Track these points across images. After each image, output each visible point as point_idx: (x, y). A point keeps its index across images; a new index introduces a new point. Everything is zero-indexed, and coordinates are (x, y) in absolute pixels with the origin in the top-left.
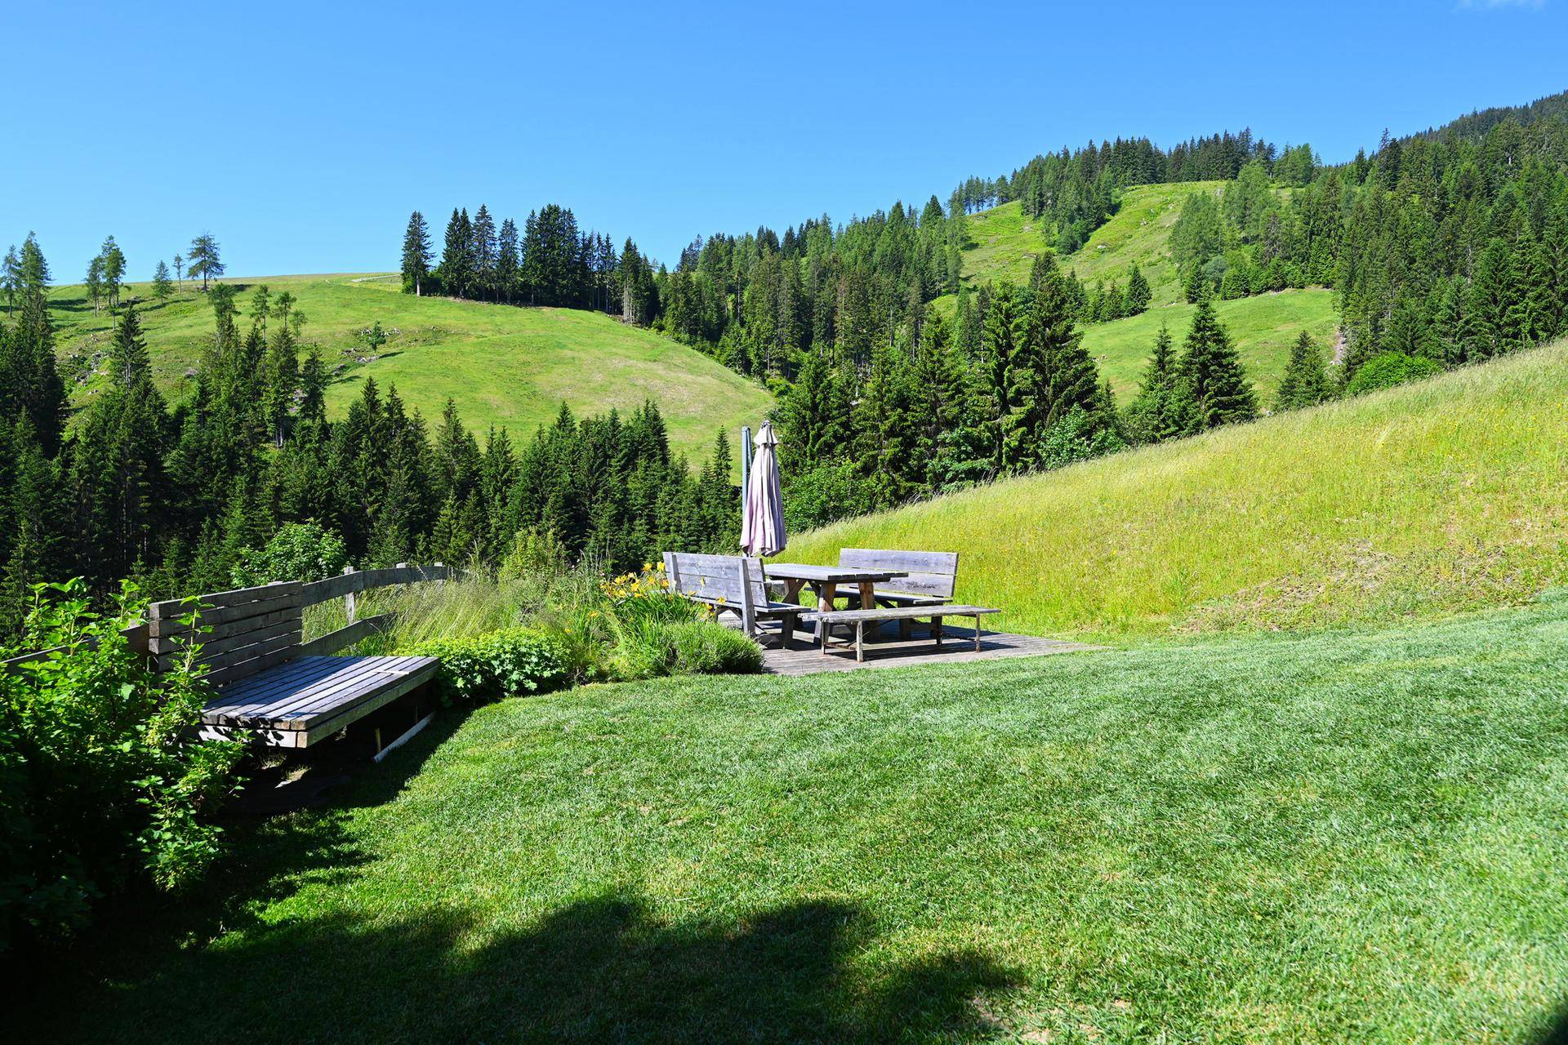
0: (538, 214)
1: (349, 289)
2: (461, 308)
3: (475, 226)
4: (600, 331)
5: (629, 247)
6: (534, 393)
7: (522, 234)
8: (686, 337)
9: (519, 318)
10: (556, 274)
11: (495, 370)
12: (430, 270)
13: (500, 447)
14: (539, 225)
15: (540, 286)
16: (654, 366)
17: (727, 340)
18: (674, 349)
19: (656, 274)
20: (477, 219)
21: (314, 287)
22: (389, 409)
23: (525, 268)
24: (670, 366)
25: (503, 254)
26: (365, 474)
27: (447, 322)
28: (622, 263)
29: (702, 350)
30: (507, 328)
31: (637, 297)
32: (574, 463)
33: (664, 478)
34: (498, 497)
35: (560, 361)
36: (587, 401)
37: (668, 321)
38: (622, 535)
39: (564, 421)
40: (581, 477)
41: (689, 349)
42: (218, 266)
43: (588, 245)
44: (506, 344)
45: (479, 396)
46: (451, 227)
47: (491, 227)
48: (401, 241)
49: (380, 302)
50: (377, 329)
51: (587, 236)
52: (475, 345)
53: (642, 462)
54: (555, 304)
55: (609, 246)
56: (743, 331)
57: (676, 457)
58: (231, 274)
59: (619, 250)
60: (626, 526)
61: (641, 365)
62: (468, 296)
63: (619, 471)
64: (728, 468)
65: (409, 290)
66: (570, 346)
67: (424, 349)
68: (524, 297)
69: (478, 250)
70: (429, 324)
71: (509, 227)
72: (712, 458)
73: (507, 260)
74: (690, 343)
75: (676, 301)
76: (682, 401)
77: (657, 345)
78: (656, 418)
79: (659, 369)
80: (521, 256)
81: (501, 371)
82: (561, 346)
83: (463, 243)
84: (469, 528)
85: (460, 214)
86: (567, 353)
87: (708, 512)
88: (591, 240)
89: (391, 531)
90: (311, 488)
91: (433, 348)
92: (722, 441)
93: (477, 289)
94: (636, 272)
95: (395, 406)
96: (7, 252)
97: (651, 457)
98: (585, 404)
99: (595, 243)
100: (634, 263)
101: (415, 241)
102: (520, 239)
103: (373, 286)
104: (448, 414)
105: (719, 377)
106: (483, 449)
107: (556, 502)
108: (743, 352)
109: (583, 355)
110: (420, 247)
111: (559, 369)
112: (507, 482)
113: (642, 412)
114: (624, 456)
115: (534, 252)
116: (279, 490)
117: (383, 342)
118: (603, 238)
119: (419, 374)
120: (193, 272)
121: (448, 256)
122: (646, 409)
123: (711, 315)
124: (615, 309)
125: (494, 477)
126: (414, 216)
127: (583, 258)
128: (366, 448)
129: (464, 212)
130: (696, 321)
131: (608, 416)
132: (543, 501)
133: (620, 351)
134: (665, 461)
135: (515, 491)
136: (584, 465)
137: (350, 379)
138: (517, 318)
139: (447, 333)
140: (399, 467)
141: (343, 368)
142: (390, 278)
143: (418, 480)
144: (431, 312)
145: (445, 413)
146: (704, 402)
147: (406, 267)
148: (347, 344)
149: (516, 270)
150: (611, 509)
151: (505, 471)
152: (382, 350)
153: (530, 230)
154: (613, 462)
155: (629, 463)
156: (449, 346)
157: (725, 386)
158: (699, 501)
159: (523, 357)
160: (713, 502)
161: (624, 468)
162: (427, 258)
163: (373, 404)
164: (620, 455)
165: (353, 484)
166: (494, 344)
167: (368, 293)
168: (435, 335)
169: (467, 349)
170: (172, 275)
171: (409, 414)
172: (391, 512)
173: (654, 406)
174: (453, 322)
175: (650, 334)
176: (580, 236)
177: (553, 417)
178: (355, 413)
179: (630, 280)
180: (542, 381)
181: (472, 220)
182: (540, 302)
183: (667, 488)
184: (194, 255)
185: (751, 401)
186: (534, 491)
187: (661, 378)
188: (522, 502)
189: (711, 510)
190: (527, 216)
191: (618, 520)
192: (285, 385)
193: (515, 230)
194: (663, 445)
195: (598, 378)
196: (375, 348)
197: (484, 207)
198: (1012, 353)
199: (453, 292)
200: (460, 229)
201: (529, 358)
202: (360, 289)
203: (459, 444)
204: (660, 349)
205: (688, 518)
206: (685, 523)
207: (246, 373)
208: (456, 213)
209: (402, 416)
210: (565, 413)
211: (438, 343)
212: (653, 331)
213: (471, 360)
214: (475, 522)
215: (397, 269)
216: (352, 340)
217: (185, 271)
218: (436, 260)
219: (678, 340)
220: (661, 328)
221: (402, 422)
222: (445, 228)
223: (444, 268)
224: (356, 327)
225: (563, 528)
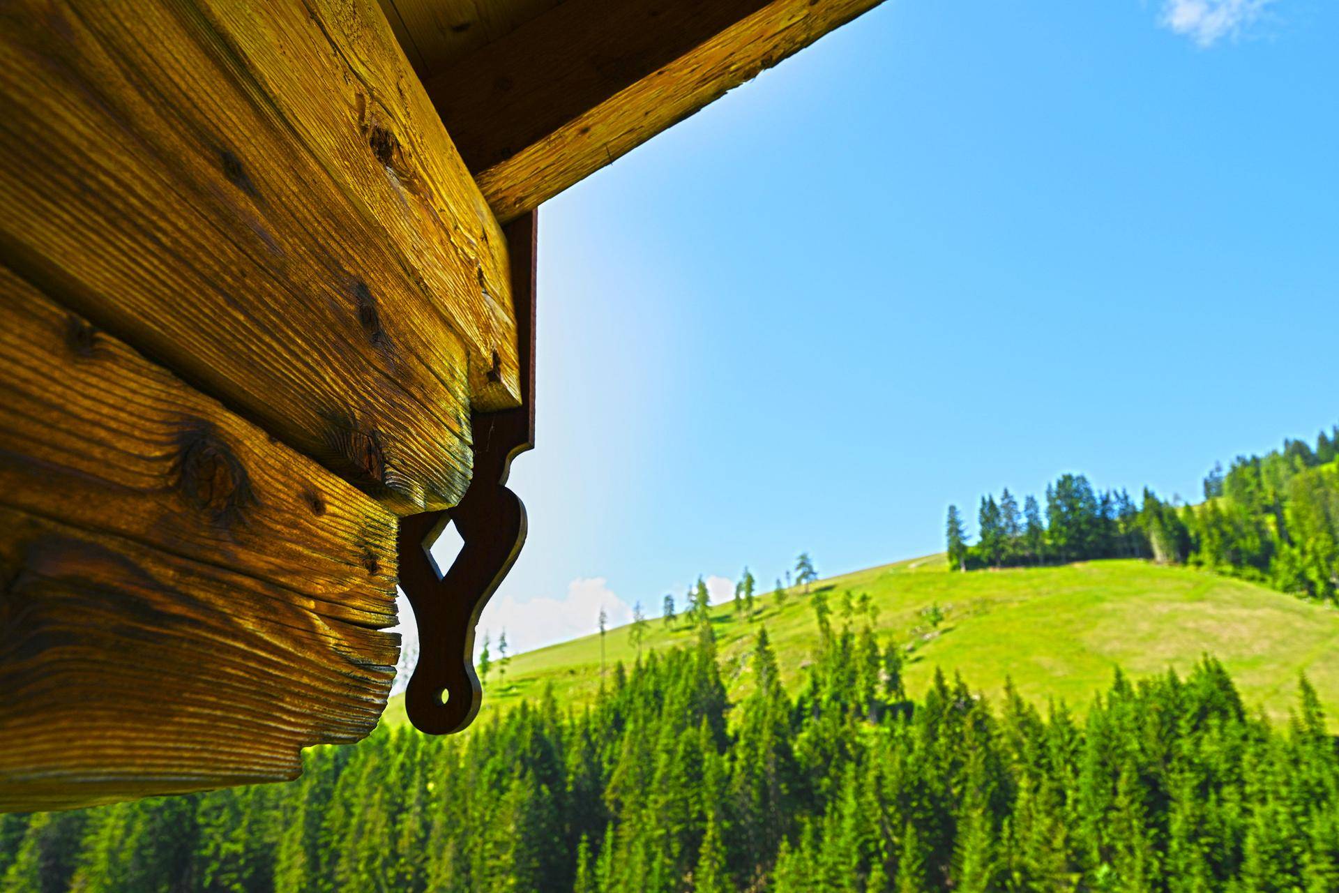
0: (1054, 486)
1: (908, 575)
2: (1000, 577)
3: (1001, 506)
4: (1137, 577)
5: (1148, 495)
6: (1083, 650)
7: (1043, 504)
8: (1229, 568)
9: (1054, 578)
10: (1080, 531)
11: (1042, 632)
12: (970, 551)
13: (1062, 720)
14: (1058, 493)
15: (1067, 545)
16: (1202, 606)
17: (1279, 565)
18: (1221, 585)
19: (1181, 514)
20: (1003, 499)
21: (881, 579)
22: (957, 692)
23: (1052, 532)
24: (1218, 604)
25: (1029, 524)
27: (992, 592)
28: (1145, 510)
29: (1252, 579)
30: (1045, 589)
31: (1166, 538)
32: (1140, 729)
33: (1245, 738)
34: (1069, 767)
35: (1102, 614)
37: (1206, 556)
38: (1211, 805)
39: (1120, 684)
40: (1151, 744)
41: (1235, 581)
42: (814, 573)
43: (1106, 501)
44: (1047, 605)
45: (1032, 659)
46: (982, 512)
47: (1015, 503)
48: (944, 532)
49: (933, 583)
50: (935, 608)
51: (1104, 493)
52: (1018, 611)
53: (1214, 721)
54: (1085, 557)
55: (1126, 497)
56: (1296, 552)
57: (1253, 717)
58: (824, 576)
59: (1138, 502)
60: (1213, 797)
61: (1187, 607)
62: (1005, 565)
63: (1191, 733)
64: (1320, 715)
65: (956, 568)
66: (1108, 598)
67: (976, 620)
68: (1055, 558)
69: (1007, 525)
70: (977, 596)
71: (1031, 501)
72: (1296, 700)
73: (1034, 529)
74: (1234, 575)
75: (1210, 536)
76: (1242, 639)
77: (1200, 582)
78: (1220, 671)
79: (1208, 608)
80: (1045, 522)
81: (1047, 632)
82: (1100, 599)
83: (994, 522)
84: (1049, 814)
85: (987, 499)
86: (1108, 606)
87: (1309, 773)
88: (1108, 496)
89: (976, 814)
90: (904, 775)
91: (984, 618)
92: (1306, 687)
93: (1012, 558)
94: (1160, 515)
95: (961, 690)
97: (1224, 714)
99: (1113, 498)
100: (1156, 509)
101: (955, 529)
102: (1043, 509)
103: (926, 569)
104: (1008, 688)
105: (1279, 606)
106: (1045, 719)
107: (1130, 778)
108: (1301, 576)
109: (1123, 606)
110: (959, 532)
111: (1103, 623)
112: (1076, 753)
113: (1202, 667)
114: (1193, 717)
115: (1056, 516)
117: (941, 619)
118: (1120, 491)
120: (799, 581)
121: (983, 535)
122: (1206, 663)
123: (1251, 544)
124: (1148, 555)
125: (1062, 747)
126: (950, 509)
127: (1104, 512)
128: (944, 734)
129: (990, 497)
130: (1237, 551)
131: (1166, 678)
132: (1116, 775)
133: (1161, 596)
134: (1241, 715)
135: (1087, 761)
136: (1151, 731)
138: (1051, 579)
139: (994, 602)
140: (973, 748)
141: (912, 649)
142: (937, 560)
143: (993, 760)
144: (978, 585)
145: (1005, 688)
146: (1267, 637)
147: (950, 550)
148: (914, 624)
149: (1043, 535)
150: (1192, 779)
151: (1071, 741)
152: (942, 625)
153: (1050, 499)
154: (1183, 723)
155: (1200, 723)
156: (997, 615)
157: (1290, 617)
158: (1296, 762)
159: (1065, 616)
160: (1314, 763)
161: (1195, 728)
162: (966, 540)
163: (943, 690)
164: (1189, 715)
165: (938, 768)
166: (1036, 607)
167: (922, 576)
168: (983, 606)
169: (1013, 615)
170: (785, 585)
171: (974, 696)
172: (974, 796)
173: (1214, 659)
174: (996, 592)
175: (1189, 572)
176: (1096, 495)
177: (1108, 685)
178: (931, 698)
179: (1155, 523)
180: (1088, 638)
181: (998, 502)
182: (1070, 560)
183: (1251, 750)
184: (798, 568)
185: (1327, 628)
186: (1104, 764)
187: (1211, 617)
188: (1095, 774)
189: (1315, 773)
190: (1045, 488)
191: (1202, 792)
192: (872, 670)
193: (1037, 502)
194: (1234, 698)
195: (1145, 627)
196: (935, 625)
197: (1006, 490)
199: (992, 563)
200: (989, 512)
201: (1071, 616)
202: (918, 574)
203: (1026, 721)
204: (1204, 586)
205: (1288, 783)
206: (1284, 791)
207: (843, 664)
208: (983, 499)
209: (969, 698)
210: (1117, 675)
211: (987, 613)
212: (1191, 568)
213: (1018, 625)
215: (944, 552)
216: (916, 619)
217: (793, 582)
218: (973, 538)
219: (1222, 573)
220: (1199, 564)
221: (969, 704)
222: (977, 514)
223: (981, 546)
224: (918, 608)
225: (1143, 804)
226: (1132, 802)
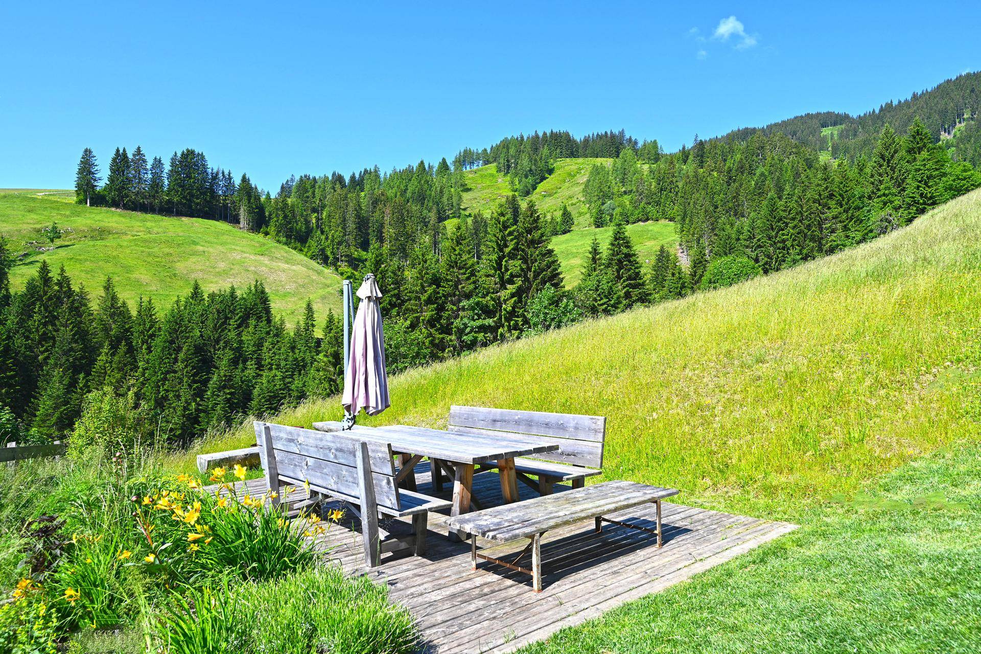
0: (179, 155)
1: (34, 199)
2: (120, 215)
3: (133, 160)
4: (223, 234)
5: (245, 180)
6: (175, 275)
7: (167, 167)
8: (284, 239)
9: (165, 223)
10: (192, 196)
11: (145, 258)
12: (98, 189)
13: (147, 311)
14: (180, 162)
15: (180, 203)
16: (262, 258)
17: (312, 242)
18: (276, 247)
19: (263, 198)
20: (134, 155)
21: (5, 197)
22: (59, 284)
23: (170, 190)
24: (272, 259)
25: (153, 180)
26: (37, 331)
27: (110, 225)
28: (239, 190)
29: (295, 249)
30: (156, 230)
31: (250, 212)
32: (202, 323)
33: (268, 333)
34: (145, 346)
35: (195, 253)
36: (214, 280)
37: (272, 229)
38: (238, 372)
39: (196, 293)
40: (208, 332)
41: (286, 247)
43: (215, 177)
44: (155, 241)
45: (133, 276)
46: (114, 160)
47: (145, 161)
48: (76, 169)
49: (58, 209)
50: (54, 228)
51: (215, 171)
52: (130, 241)
53: (252, 322)
54: (191, 215)
55: (230, 178)
56: (323, 237)
57: (277, 319)
59: (237, 181)
60: (241, 366)
61: (252, 257)
62: (126, 207)
63: (236, 328)
64: (313, 326)
65: (81, 202)
66: (202, 243)
67: (91, 243)
68: (168, 210)
69: (135, 177)
70: (97, 225)
71: (158, 163)
72: (302, 319)
73: (156, 184)
74: (286, 244)
75: (277, 216)
76: (281, 281)
77: (264, 244)
78: (263, 292)
79: (265, 260)
80: (166, 182)
81: (150, 259)
82: (195, 243)
83: (123, 171)
84: (120, 370)
85: (121, 151)
86: (200, 248)
87: (298, 355)
88: (217, 174)
89: (57, 373)
91: (98, 243)
92: (309, 308)
93: (133, 203)
94: (249, 196)
95: (64, 282)
97: (259, 318)
98: (212, 282)
99: (220, 175)
100: (247, 189)
101: (87, 168)
102: (166, 171)
103: (53, 198)
104: (107, 288)
105: (307, 267)
106: (134, 313)
107: (188, 350)
108: (323, 250)
109: (211, 250)
110: (90, 173)
111: (194, 259)
112: (152, 336)
113: (253, 288)
114: (239, 318)
115: (176, 180)
117: (59, 237)
118: (226, 173)
119: (86, 260)
121: (111, 179)
122: (256, 286)
123: (300, 226)
124: (235, 220)
125: (142, 332)
126: (86, 151)
127: (212, 185)
128: (40, 312)
129: (124, 150)
130: (291, 229)
131: (228, 290)
132: (179, 349)
133: (238, 248)
134: (269, 321)
135: (158, 342)
136: (210, 324)
137: (31, 263)
138: (163, 224)
139: (110, 233)
140: (66, 326)
141: (26, 255)
142: (67, 194)
143: (81, 335)
144: (98, 217)
145: (105, 287)
146: (296, 282)
147: (79, 186)
148: (30, 238)
149: (163, 191)
150: (229, 354)
151: (150, 328)
152: (58, 242)
153: (173, 164)
154: (232, 322)
155: (243, 322)
156: (110, 242)
157: (311, 272)
158: (293, 348)
159: (167, 250)
160: (303, 349)
161: (239, 326)
162: (95, 180)
163: (46, 280)
164: (237, 317)
165: (27, 338)
166: (145, 241)
167: (50, 202)
168: (101, 233)
169: (125, 244)
171: (76, 288)
172: (57, 359)
173: (261, 284)
174: (114, 225)
175: (260, 237)
176: (209, 171)
177: (188, 291)
178: (31, 286)
179: (245, 201)
180: (180, 267)
181: (130, 156)
182: (180, 214)
183: (270, 340)
185: (328, 282)
186: (172, 342)
187: (266, 266)
188: (163, 350)
189: (301, 354)
190: (171, 155)
191: (234, 362)
193: (162, 164)
194: (267, 310)
195: (222, 265)
196: (52, 241)
197: (139, 148)
198: (507, 250)
199: (115, 204)
200: (121, 162)
201: (171, 251)
202: (42, 201)
203: (115, 309)
204: (266, 247)
205: (286, 360)
206: (283, 363)
208: (118, 150)
209: (70, 289)
210: (197, 288)
211: (102, 239)
212: (261, 235)
213: (128, 251)
214: (125, 365)
215: (72, 187)
216: (34, 235)
219: (279, 242)
220: (267, 234)
221: (70, 293)
222: (110, 161)
223: (108, 188)
224: (38, 226)
225: (194, 368)
226: (186, 366)
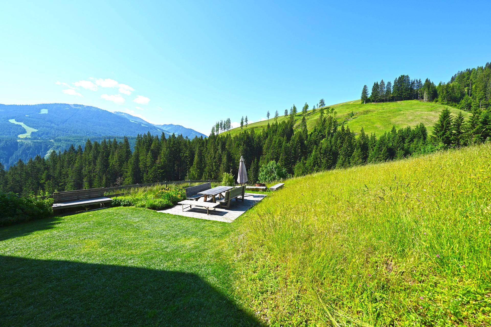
0: (398, 78)
1: (349, 105)
2: (375, 105)
3: (380, 85)
4: (415, 105)
5: (427, 81)
6: (389, 123)
7: (393, 84)
8: (446, 102)
9: (390, 105)
10: (402, 92)
11: (380, 119)
12: (368, 97)
13: (373, 137)
14: (398, 81)
15: (397, 96)
16: (431, 112)
17: (463, 101)
18: (440, 107)
19: (437, 86)
20: (380, 83)
21: (342, 105)
22: (347, 131)
23: (393, 92)
24: (437, 112)
25: (387, 90)
26: (339, 145)
27: (370, 109)
28: (424, 85)
29: (452, 105)
30: (386, 108)
31: (429, 94)
34: (372, 149)
35: (399, 115)
36: (406, 124)
37: (440, 99)
39: (394, 130)
40: (395, 144)
41: (446, 106)
42: (324, 104)
43: (413, 83)
44: (385, 112)
45: (374, 125)
46: (373, 87)
47: (384, 84)
48: (361, 92)
49: (356, 106)
50: (352, 113)
51: (413, 81)
52: (376, 113)
54: (401, 100)
55: (420, 82)
58: (327, 105)
59: (423, 82)
61: (426, 113)
62: (377, 102)
63: (408, 142)
65: (363, 103)
66: (403, 110)
67: (363, 116)
68: (393, 99)
69: (380, 91)
70: (366, 110)
71: (389, 83)
73: (388, 91)
74: (446, 104)
75: (443, 92)
77: (434, 106)
79: (433, 113)
80: (392, 90)
81: (382, 119)
82: (400, 111)
83: (376, 90)
85: (376, 83)
86: (402, 112)
90: (327, 148)
91: (365, 115)
93: (379, 100)
94: (429, 88)
96: (291, 108)
97: (420, 138)
98: (405, 125)
99: (416, 82)
100: (428, 84)
101: (365, 92)
102: (392, 86)
103: (355, 103)
106: (370, 138)
107: (384, 151)
108: (468, 105)
109: (407, 112)
111: (399, 117)
112: (374, 146)
113: (419, 126)
114: (410, 138)
115: (396, 88)
116: (321, 148)
117: (354, 115)
118: (418, 80)
119: (360, 122)
120: (320, 106)
121: (372, 94)
123: (457, 95)
124: (421, 98)
125: (371, 144)
126: (365, 86)
127: (411, 87)
129: (377, 82)
130: (451, 97)
131: (407, 128)
132: (381, 151)
133: (420, 110)
134: (425, 139)
135: (375, 148)
136: (396, 141)
137: (346, 124)
138: (389, 105)
139: (370, 111)
141: (345, 121)
142: (359, 101)
143: (351, 145)
144: (367, 107)
145: (361, 130)
147: (362, 98)
148: (346, 117)
149: (390, 93)
151: (374, 143)
152: (353, 117)
153: (395, 82)
154: (407, 140)
155: (412, 140)
156: (369, 115)
159: (388, 115)
162: (367, 95)
163: (343, 130)
166: (381, 113)
167: (354, 105)
168: (367, 112)
169: (374, 115)
170: (316, 108)
171: (351, 131)
173: (423, 124)
174: (372, 109)
175: (433, 104)
176: (410, 81)
177: (390, 129)
179: (427, 90)
180: (394, 120)
181: (379, 84)
182: (397, 100)
184: (320, 103)
186: (380, 148)
187: (432, 115)
190: (394, 79)
192: (330, 127)
193: (391, 84)
194: (425, 135)
195: (411, 118)
196: (351, 117)
197: (382, 81)
199: (373, 101)
200: (376, 86)
201: (390, 115)
202: (352, 104)
204: (434, 107)
207: (323, 125)
208: (375, 83)
210: (394, 128)
211: (367, 114)
212: (434, 102)
213: (374, 117)
214: (360, 155)
215: (360, 98)
217: (318, 106)
218: (369, 95)
219: (443, 104)
220: (437, 101)
221: (349, 133)
222: (372, 87)
223: (371, 97)
224: (349, 113)
225: (386, 157)
226: (383, 156)
